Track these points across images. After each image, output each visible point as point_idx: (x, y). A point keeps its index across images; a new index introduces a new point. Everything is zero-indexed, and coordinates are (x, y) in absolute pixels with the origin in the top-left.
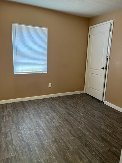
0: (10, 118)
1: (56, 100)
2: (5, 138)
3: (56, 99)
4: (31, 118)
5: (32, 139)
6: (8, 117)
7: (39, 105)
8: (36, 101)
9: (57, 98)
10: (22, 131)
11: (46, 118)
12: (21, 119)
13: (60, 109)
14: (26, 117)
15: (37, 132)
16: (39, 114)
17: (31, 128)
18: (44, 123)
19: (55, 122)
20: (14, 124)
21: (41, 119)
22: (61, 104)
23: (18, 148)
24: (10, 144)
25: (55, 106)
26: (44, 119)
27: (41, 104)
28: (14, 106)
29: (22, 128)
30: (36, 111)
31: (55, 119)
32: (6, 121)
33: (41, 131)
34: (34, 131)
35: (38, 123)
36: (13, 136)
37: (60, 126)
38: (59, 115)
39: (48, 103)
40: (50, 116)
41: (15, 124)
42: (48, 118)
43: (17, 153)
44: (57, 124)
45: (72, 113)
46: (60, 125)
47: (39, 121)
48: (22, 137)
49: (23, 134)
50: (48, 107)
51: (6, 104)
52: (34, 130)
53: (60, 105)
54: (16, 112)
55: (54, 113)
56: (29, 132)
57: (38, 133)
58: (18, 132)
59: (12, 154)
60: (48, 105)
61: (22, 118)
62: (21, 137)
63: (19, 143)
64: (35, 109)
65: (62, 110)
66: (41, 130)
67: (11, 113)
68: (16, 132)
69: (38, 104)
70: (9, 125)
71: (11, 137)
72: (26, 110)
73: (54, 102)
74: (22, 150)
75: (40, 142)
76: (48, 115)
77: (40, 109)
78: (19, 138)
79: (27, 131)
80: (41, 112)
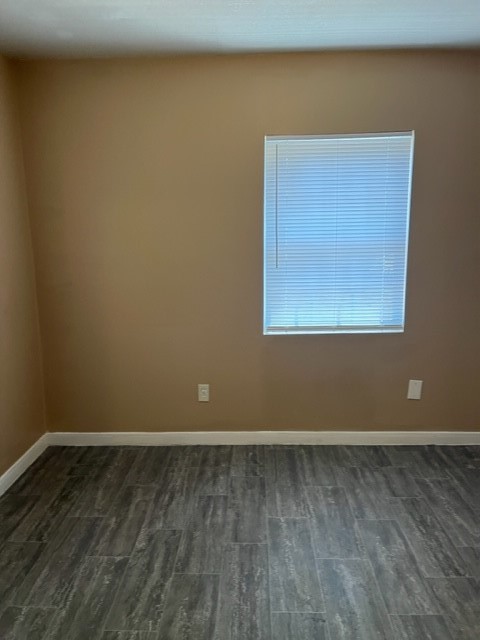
0: (231, 515)
1: (441, 461)
2: (191, 607)
3: (444, 457)
4: (309, 538)
6: (225, 510)
7: (356, 477)
8: (348, 452)
9: (450, 456)
10: (260, 594)
11: (373, 556)
12: (267, 532)
13: (455, 521)
14: (288, 527)
15: (321, 623)
16: (346, 525)
17: (299, 592)
18: (361, 581)
19: (418, 590)
20: (237, 547)
21: (350, 551)
22: (462, 491)
25: (433, 500)
26: (366, 559)
27: (368, 474)
28: (256, 462)
29: (261, 577)
30: (337, 504)
31: (418, 572)
32: (212, 525)
33: (338, 619)
34: (309, 610)
35: (334, 572)
36: (219, 605)
37: (441, 619)
38: (446, 557)
39: (401, 472)
40: (398, 546)
41: (241, 548)
42: (382, 559)
44: (426, 606)
46: (442, 612)
47: (338, 562)
48: (253, 627)
49: (258, 611)
50: (394, 494)
51: (232, 446)
52: (308, 603)
53: (458, 497)
54: (257, 490)
55: (418, 534)
56: (284, 611)
57: (322, 628)
58: (241, 593)
60: (397, 483)
61: (275, 526)
62: (246, 625)
64: (335, 492)
65: (466, 525)
66: (338, 616)
67: (239, 492)
68: (235, 594)
69: (353, 471)
70: (219, 548)
71: (214, 609)
72: (297, 490)
73: (433, 472)
76: (386, 541)
77: (355, 495)
78: (241, 624)
79: (278, 600)
80: (357, 517)
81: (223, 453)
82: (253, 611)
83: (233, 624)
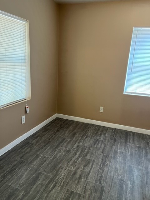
0: (103, 146)
2: (85, 166)
4: (126, 158)
5: (111, 186)
6: (101, 144)
8: (148, 137)
10: (106, 169)
11: (147, 168)
12: (113, 153)
14: (120, 153)
15: (123, 182)
16: (140, 157)
17: (118, 171)
18: (140, 174)
20: (102, 155)
21: (139, 165)
23: (89, 187)
24: (85, 176)
26: (144, 169)
28: (115, 133)
29: (107, 164)
30: (139, 151)
32: (96, 147)
33: (129, 182)
34: (120, 177)
35: (132, 170)
36: (93, 168)
41: (104, 155)
43: (85, 192)
47: (134, 167)
48: (101, 176)
49: (104, 173)
51: (108, 127)
52: (121, 175)
54: (113, 141)
56: (112, 175)
57: (123, 183)
58: (100, 167)
59: (79, 189)
61: (116, 152)
62: (99, 175)
63: (94, 182)
64: (139, 147)
66: (129, 181)
67: (107, 141)
68: (98, 167)
70: (97, 154)
71: (91, 168)
72: (126, 144)
74: (91, 193)
75: (118, 197)
78: (98, 175)
79: (111, 172)
80: (144, 156)
81: (105, 129)
82: (103, 172)
83: (96, 174)
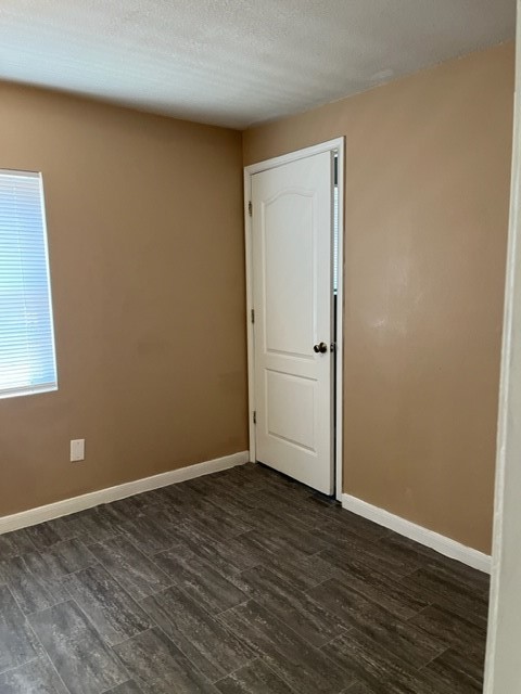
1: (113, 519)
3: (115, 513)
7: (19, 567)
8: (9, 542)
9: (121, 511)
11: (51, 648)
13: (132, 575)
16: (14, 627)
19: (104, 664)
21: (23, 655)
22: (136, 543)
25: (109, 562)
26: (44, 656)
27: (34, 559)
31: (102, 644)
35: (8, 687)
37: (132, 684)
38: (128, 616)
39: (72, 544)
40: (78, 626)
42: (62, 648)
44: (115, 677)
45: (191, 591)
46: (132, 676)
50: (67, 571)
53: (132, 550)
55: (97, 604)
60: (69, 557)
65: (142, 575)
69: (16, 562)
73: (104, 532)
76: (64, 626)
77: (21, 589)
80: (27, 613)
